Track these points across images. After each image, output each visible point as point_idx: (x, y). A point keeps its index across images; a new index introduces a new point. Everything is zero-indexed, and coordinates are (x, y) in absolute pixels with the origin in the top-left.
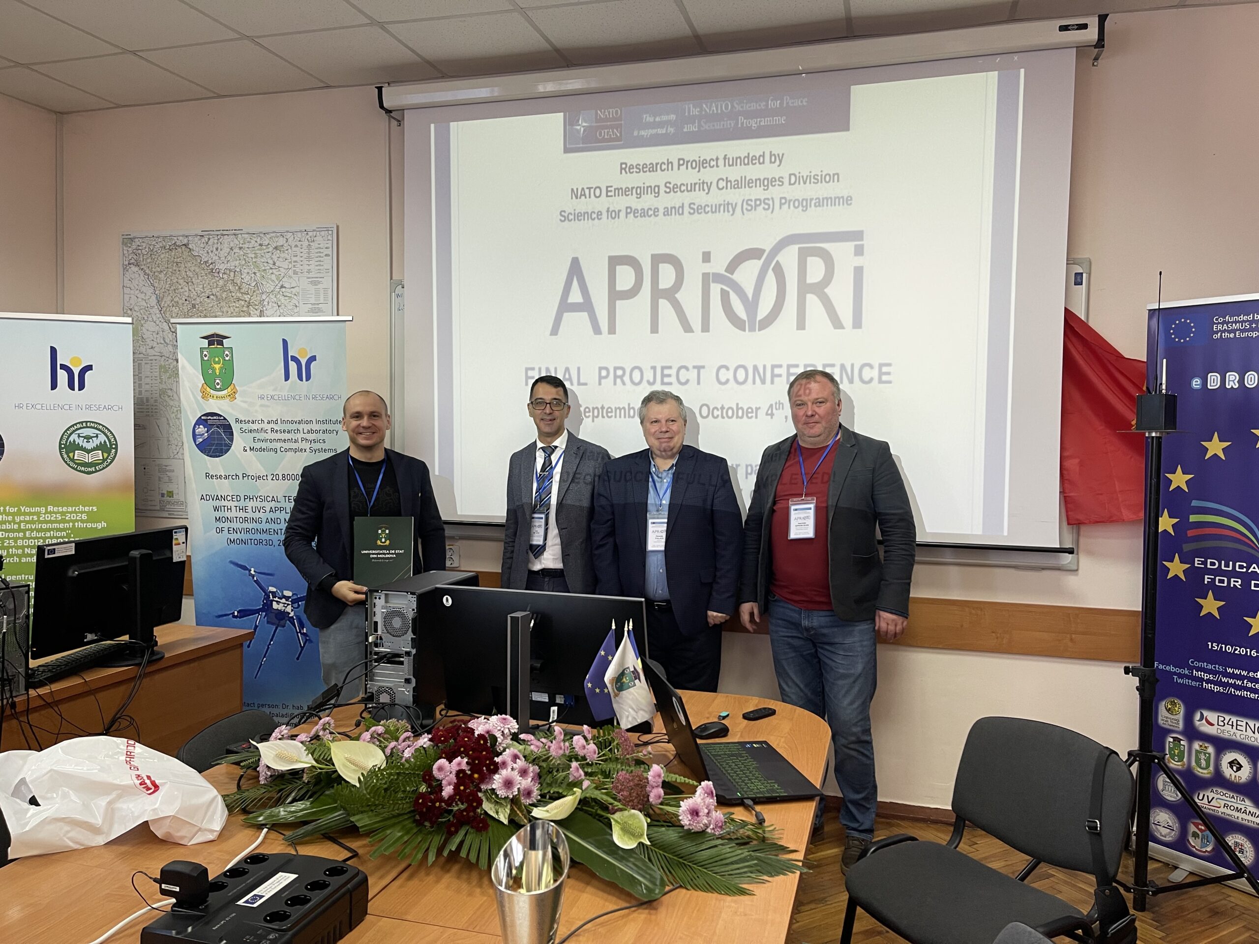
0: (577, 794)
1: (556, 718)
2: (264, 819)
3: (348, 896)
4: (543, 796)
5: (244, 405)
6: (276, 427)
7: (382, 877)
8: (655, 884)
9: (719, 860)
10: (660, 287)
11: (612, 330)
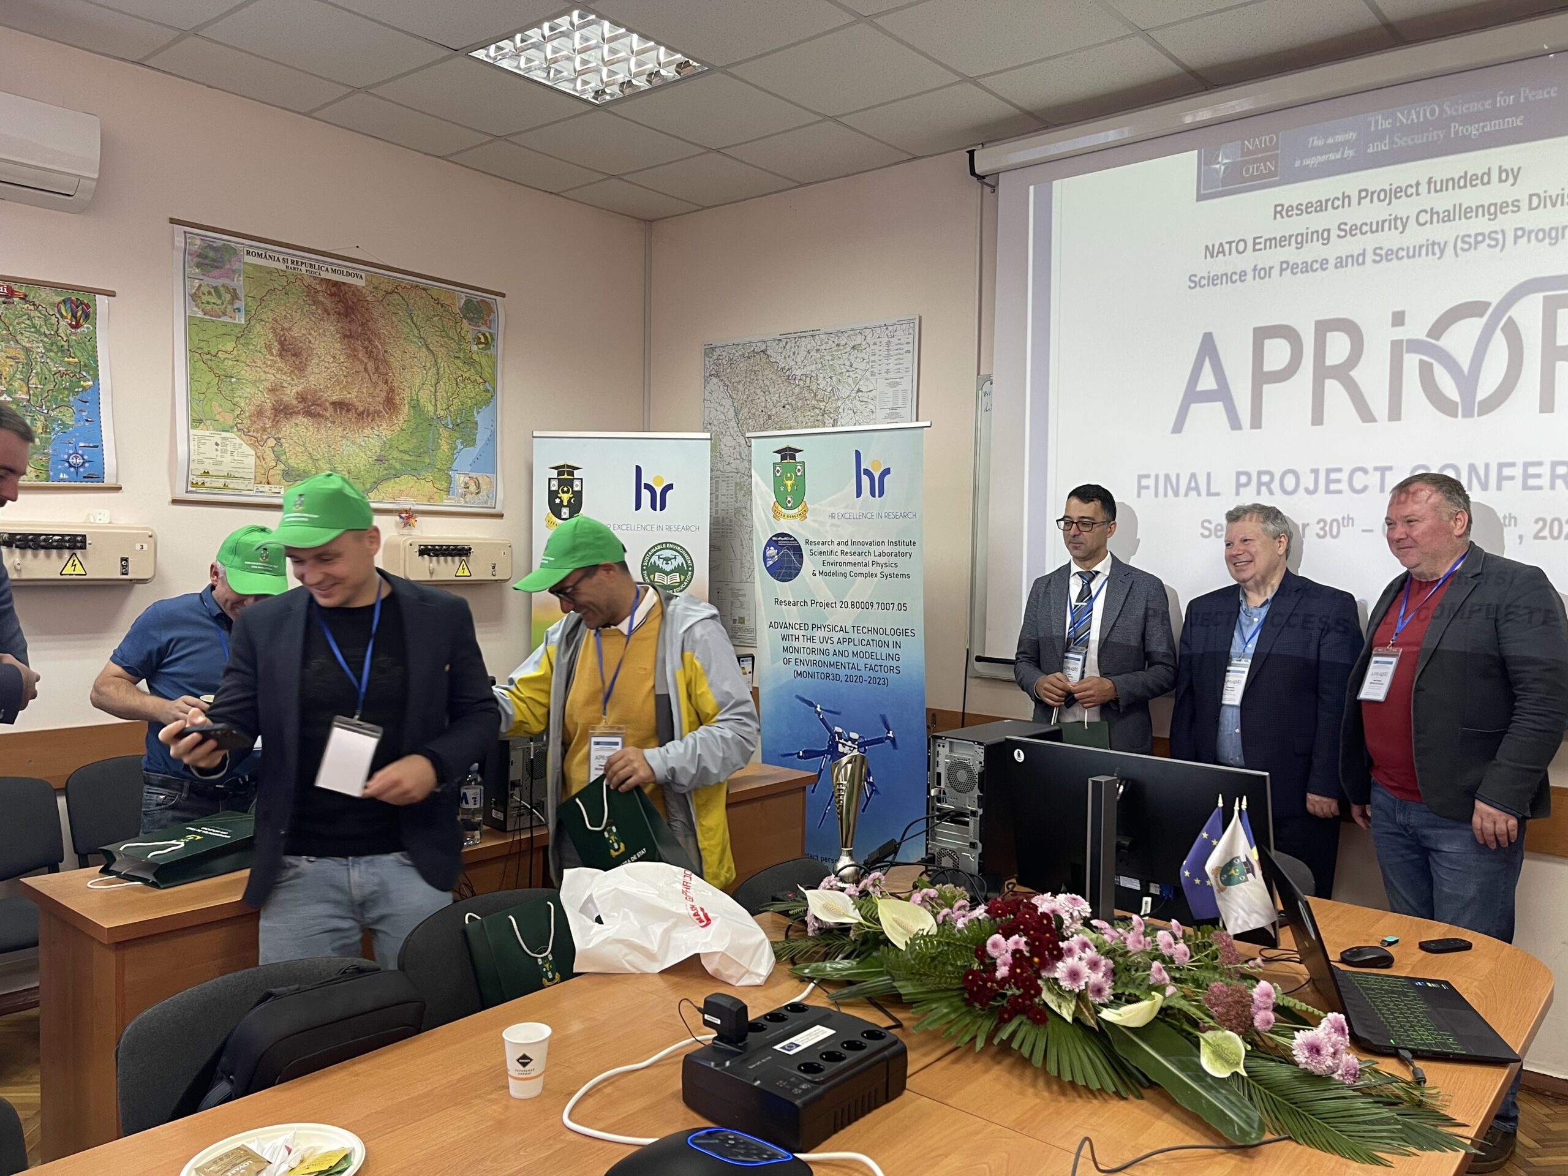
0: (1156, 999)
1: (1149, 912)
2: (809, 972)
3: (885, 1063)
4: (1117, 997)
5: (816, 525)
6: (846, 549)
7: (925, 1055)
8: (1253, 1128)
9: (1348, 1116)
10: (1328, 363)
11: (1256, 423)
